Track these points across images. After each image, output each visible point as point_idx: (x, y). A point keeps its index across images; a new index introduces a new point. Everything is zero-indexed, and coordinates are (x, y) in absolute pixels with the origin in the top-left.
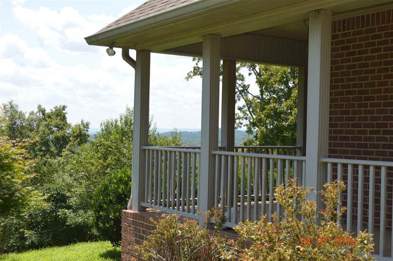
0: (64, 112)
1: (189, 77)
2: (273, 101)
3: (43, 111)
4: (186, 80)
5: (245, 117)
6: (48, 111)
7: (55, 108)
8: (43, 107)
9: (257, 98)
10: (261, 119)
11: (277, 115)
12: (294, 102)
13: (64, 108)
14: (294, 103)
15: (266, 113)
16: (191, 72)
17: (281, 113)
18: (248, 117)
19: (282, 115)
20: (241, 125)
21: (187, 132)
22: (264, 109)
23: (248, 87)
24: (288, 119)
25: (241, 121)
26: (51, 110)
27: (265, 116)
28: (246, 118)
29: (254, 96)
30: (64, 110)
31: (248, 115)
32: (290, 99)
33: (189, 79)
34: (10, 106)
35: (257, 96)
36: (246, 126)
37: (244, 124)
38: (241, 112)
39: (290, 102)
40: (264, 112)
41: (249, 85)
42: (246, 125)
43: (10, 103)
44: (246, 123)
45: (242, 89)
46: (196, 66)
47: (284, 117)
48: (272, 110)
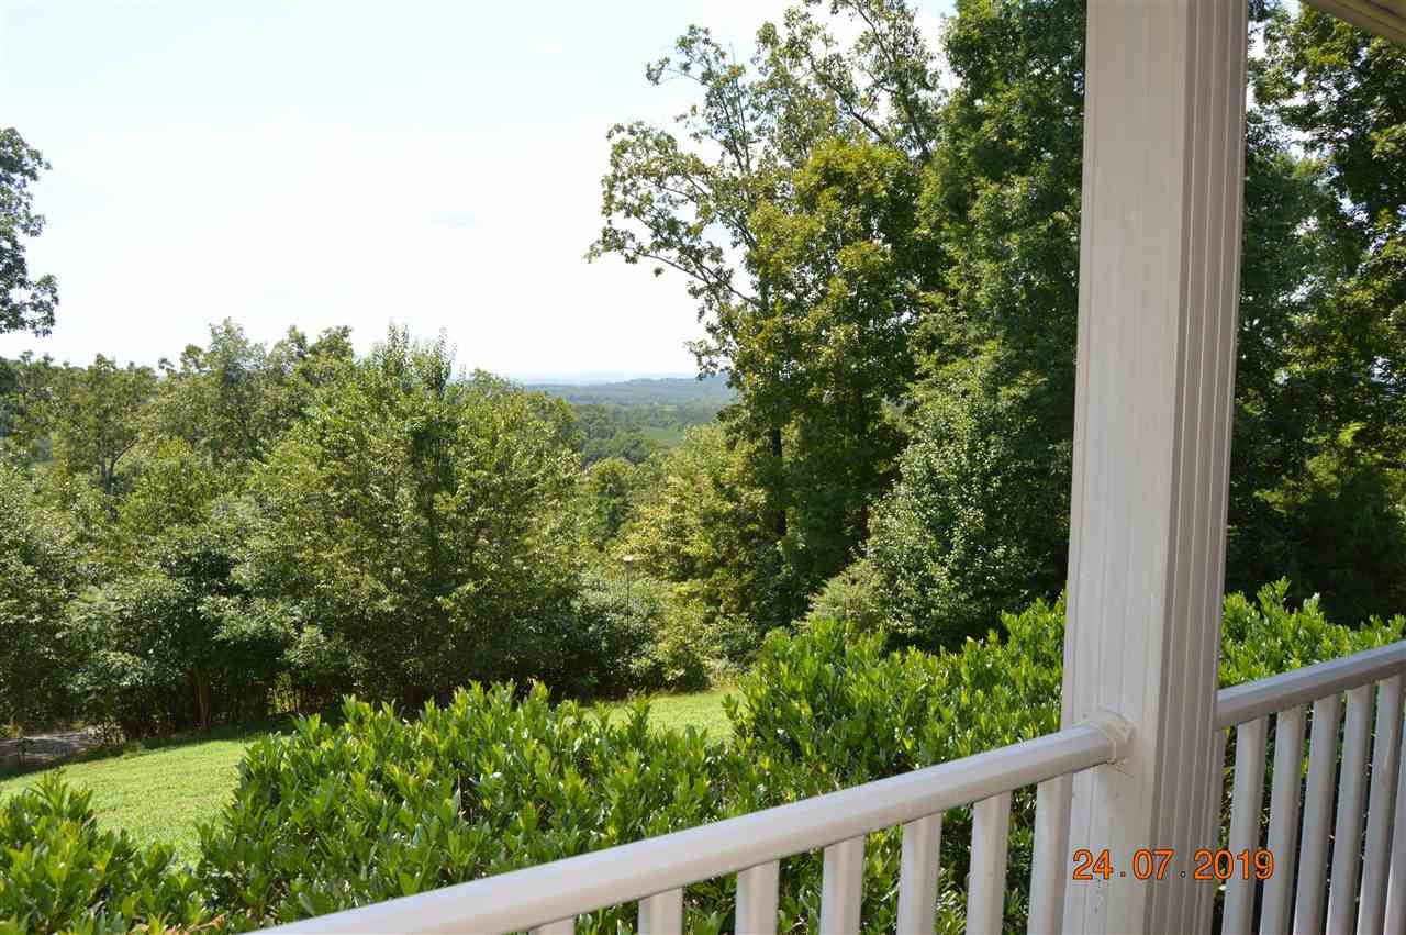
0: (346, 340)
1: (593, 253)
2: (781, 309)
3: (300, 340)
4: (586, 260)
5: (723, 349)
6: (311, 341)
7: (327, 332)
8: (299, 330)
9: (752, 303)
10: (752, 355)
11: (791, 345)
12: (834, 311)
13: (345, 332)
15: (763, 339)
16: (598, 242)
17: (802, 337)
18: (731, 348)
19: (804, 344)
20: (714, 369)
22: (760, 328)
23: (730, 276)
24: (818, 354)
25: (715, 360)
26: (320, 337)
27: (761, 346)
28: (726, 353)
29: (745, 298)
30: (346, 337)
31: (730, 345)
32: (825, 303)
33: (594, 259)
34: (224, 328)
35: (753, 298)
36: (726, 372)
37: (722, 366)
38: (713, 338)
39: (825, 311)
40: (760, 335)
41: (731, 271)
42: (727, 368)
43: (226, 322)
44: (726, 364)
45: (716, 280)
46: (608, 227)
48: (779, 330)
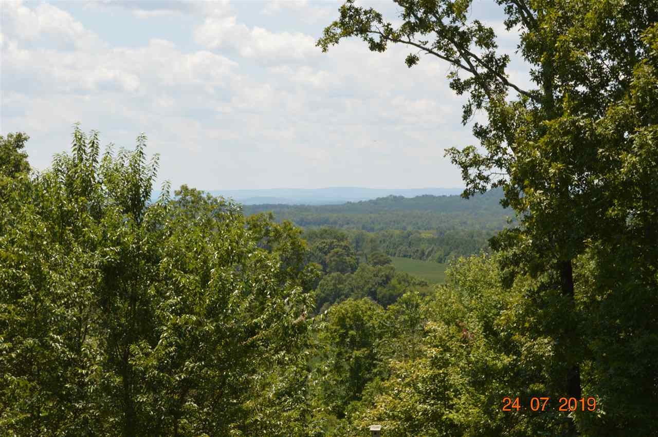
0: (20, 151)
1: (329, 38)
2: (569, 105)
4: (320, 48)
5: (496, 158)
9: (533, 98)
10: (533, 164)
12: (639, 106)
13: (19, 140)
14: (637, 109)
15: (546, 144)
16: (335, 24)
17: (597, 142)
18: (506, 157)
19: (601, 150)
20: (485, 184)
21: (432, 197)
22: (543, 131)
23: (504, 65)
24: (619, 164)
25: (485, 172)
27: (545, 153)
28: (499, 163)
29: (523, 93)
30: (21, 147)
31: (505, 153)
32: (627, 96)
33: (330, 45)
35: (533, 92)
36: (500, 187)
37: (495, 179)
38: (482, 144)
39: (627, 107)
40: (543, 140)
42: (501, 182)
44: (501, 178)
45: (485, 70)
46: (348, 4)
47: (608, 158)
48: (566, 133)
